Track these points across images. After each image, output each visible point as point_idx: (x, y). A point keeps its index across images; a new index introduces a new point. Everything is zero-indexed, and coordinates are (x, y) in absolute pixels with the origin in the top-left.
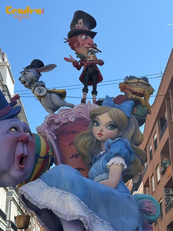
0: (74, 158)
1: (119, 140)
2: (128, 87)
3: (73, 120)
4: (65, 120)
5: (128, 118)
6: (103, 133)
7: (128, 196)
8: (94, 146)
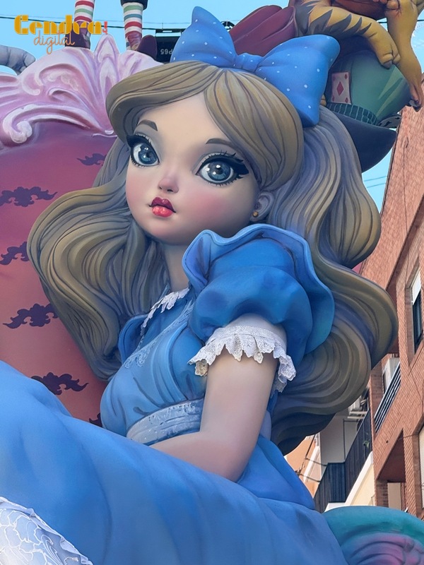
0: (26, 328)
3: (24, 131)
7: (301, 516)
8: (129, 263)
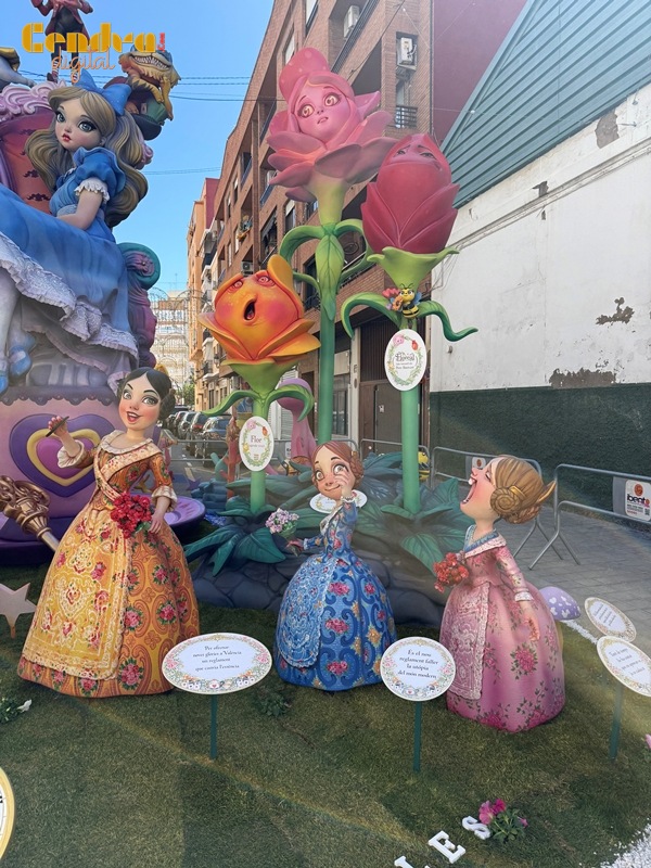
1: (99, 151)
2: (134, 64)
3: (32, 109)
4: (15, 108)
5: (117, 115)
6: (70, 135)
